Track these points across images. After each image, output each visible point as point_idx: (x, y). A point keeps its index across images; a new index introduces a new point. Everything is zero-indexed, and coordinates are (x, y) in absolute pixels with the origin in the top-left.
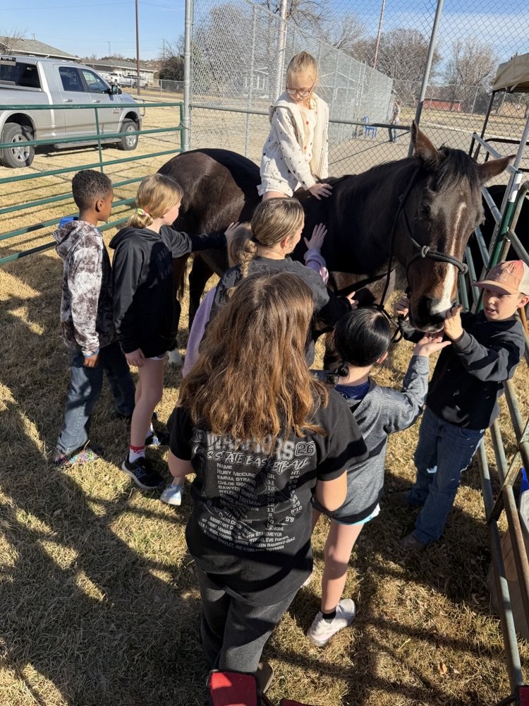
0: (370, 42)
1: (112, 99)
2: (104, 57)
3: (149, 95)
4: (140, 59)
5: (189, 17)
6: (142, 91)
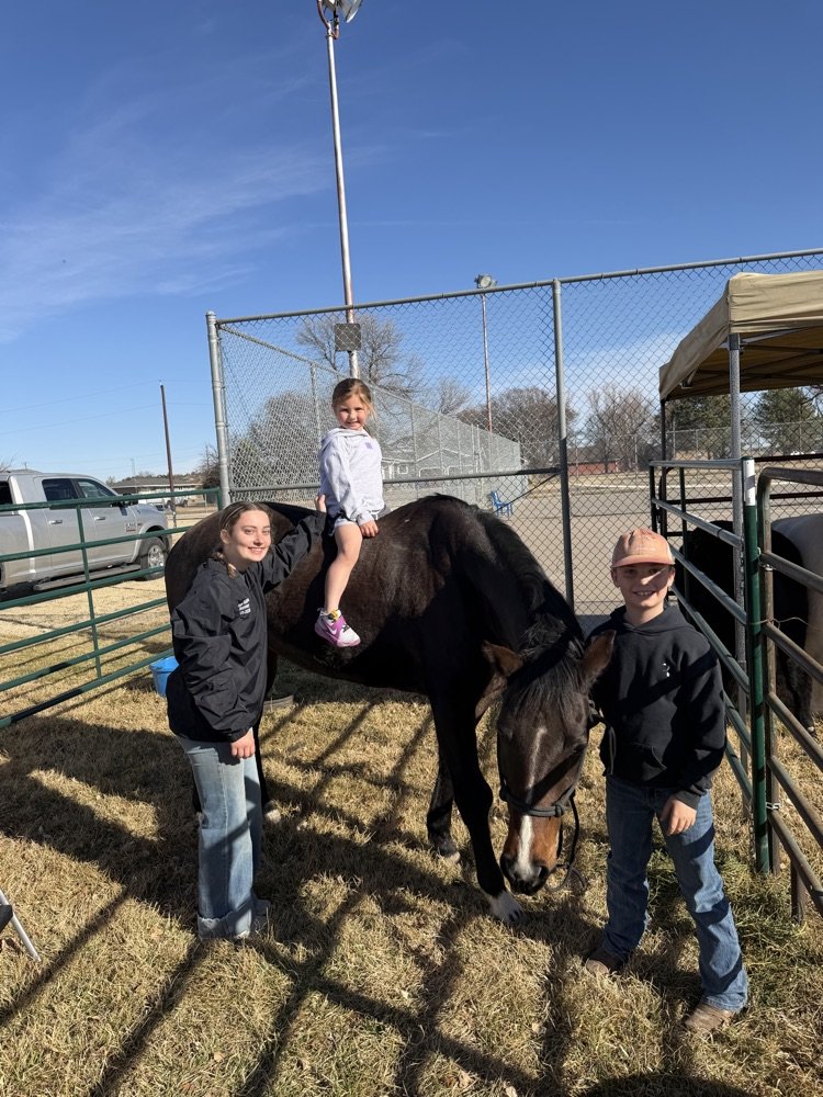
0: (479, 410)
1: (124, 513)
2: (125, 478)
3: (189, 513)
4: (174, 473)
5: (217, 378)
6: (178, 509)
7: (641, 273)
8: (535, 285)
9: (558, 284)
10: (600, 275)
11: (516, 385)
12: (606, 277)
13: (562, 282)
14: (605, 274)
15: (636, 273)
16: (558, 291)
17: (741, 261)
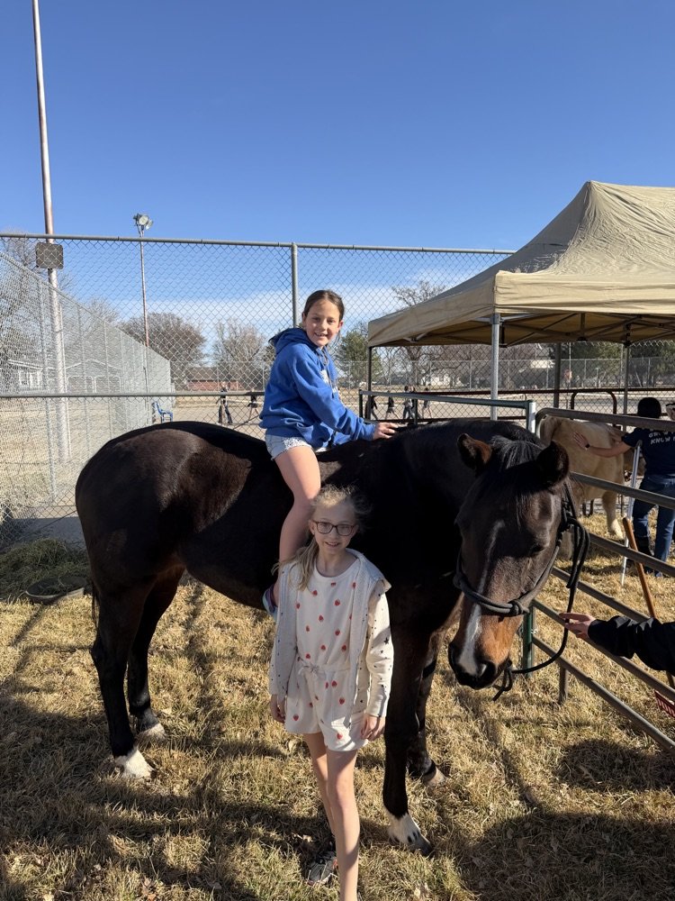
7: (356, 249)
8: (278, 246)
9: (296, 248)
10: (326, 245)
11: (175, 312)
12: (331, 248)
13: (299, 246)
14: (331, 245)
15: (353, 248)
16: (296, 253)
17: (423, 251)
